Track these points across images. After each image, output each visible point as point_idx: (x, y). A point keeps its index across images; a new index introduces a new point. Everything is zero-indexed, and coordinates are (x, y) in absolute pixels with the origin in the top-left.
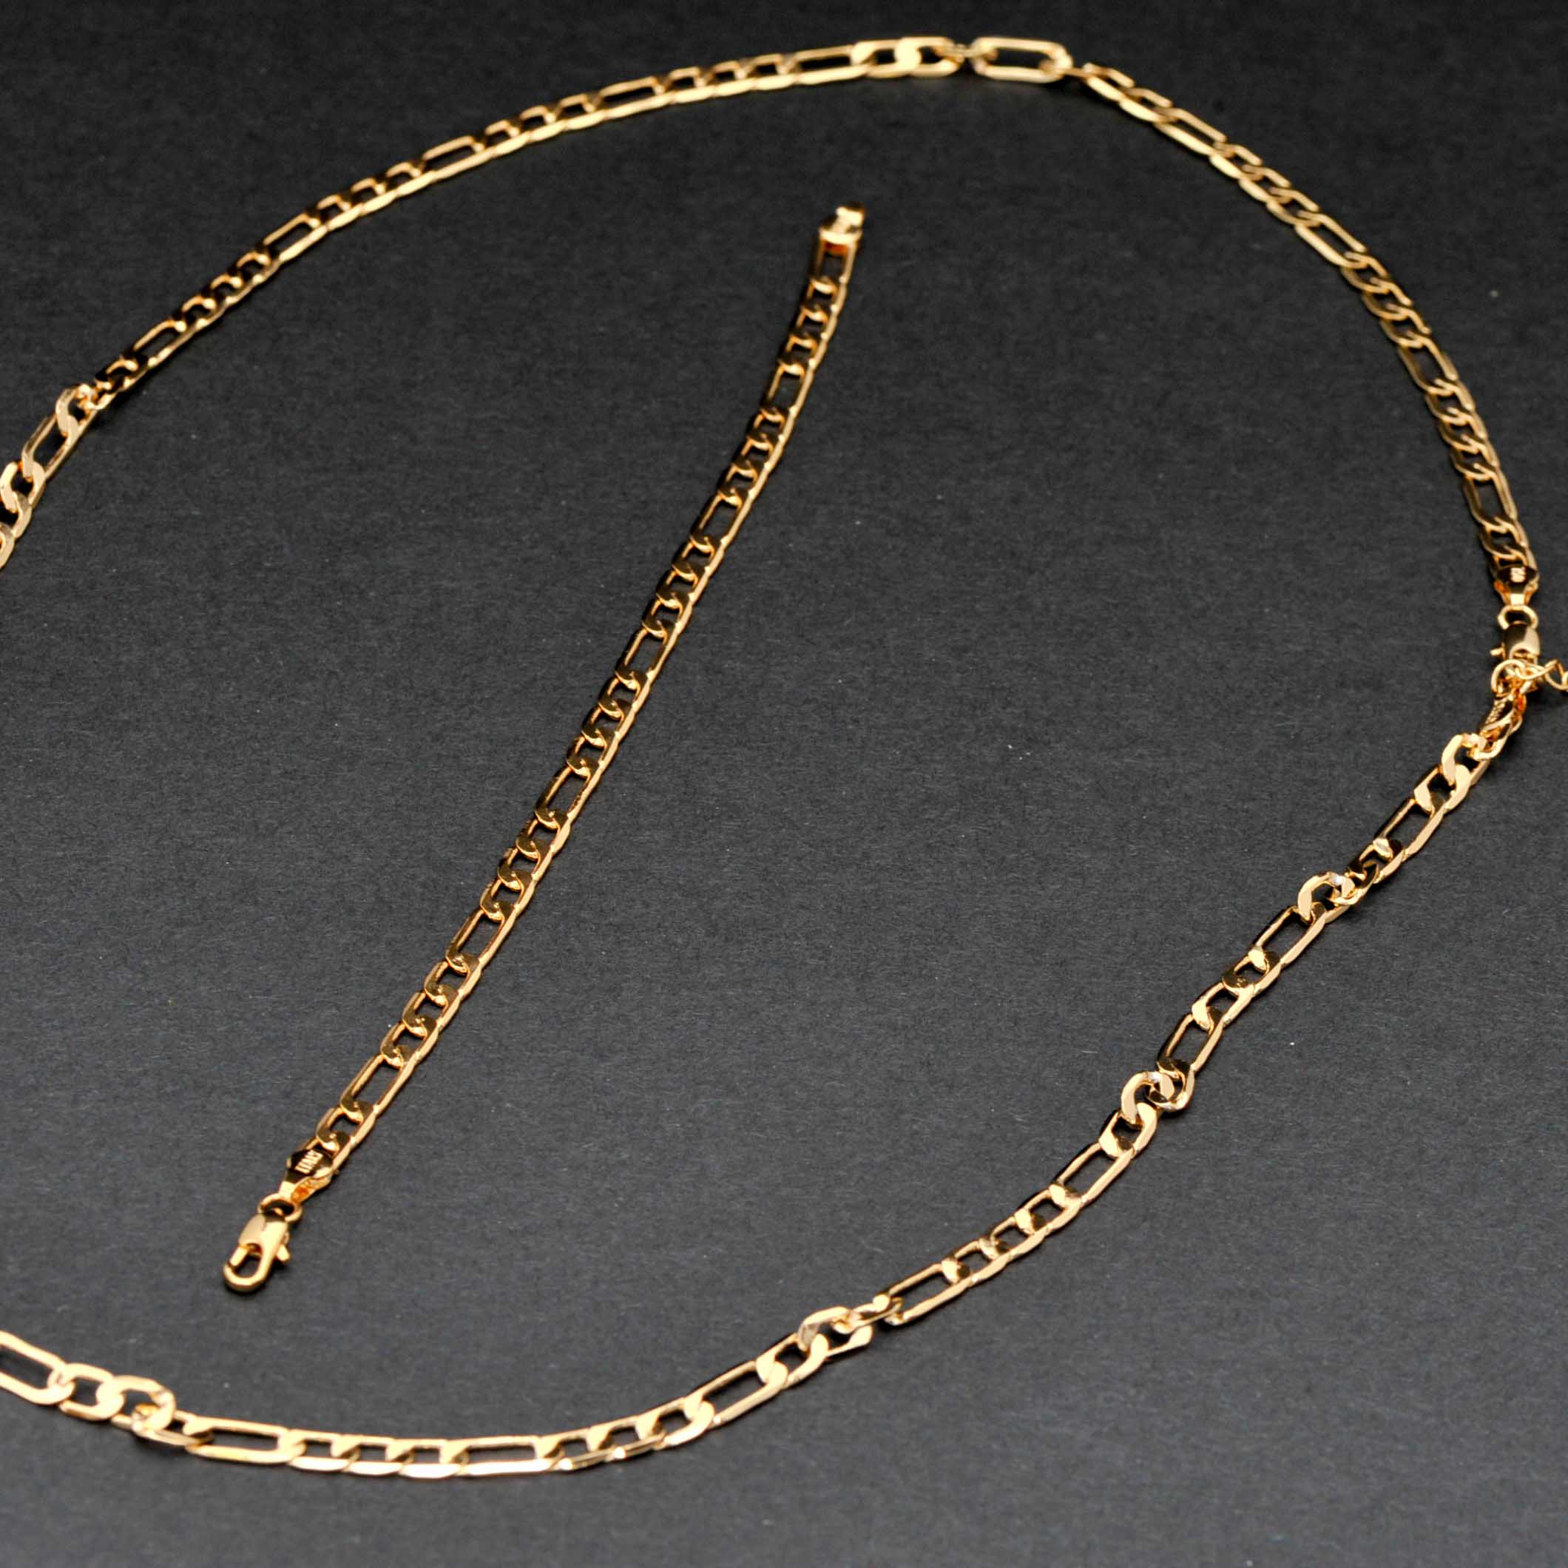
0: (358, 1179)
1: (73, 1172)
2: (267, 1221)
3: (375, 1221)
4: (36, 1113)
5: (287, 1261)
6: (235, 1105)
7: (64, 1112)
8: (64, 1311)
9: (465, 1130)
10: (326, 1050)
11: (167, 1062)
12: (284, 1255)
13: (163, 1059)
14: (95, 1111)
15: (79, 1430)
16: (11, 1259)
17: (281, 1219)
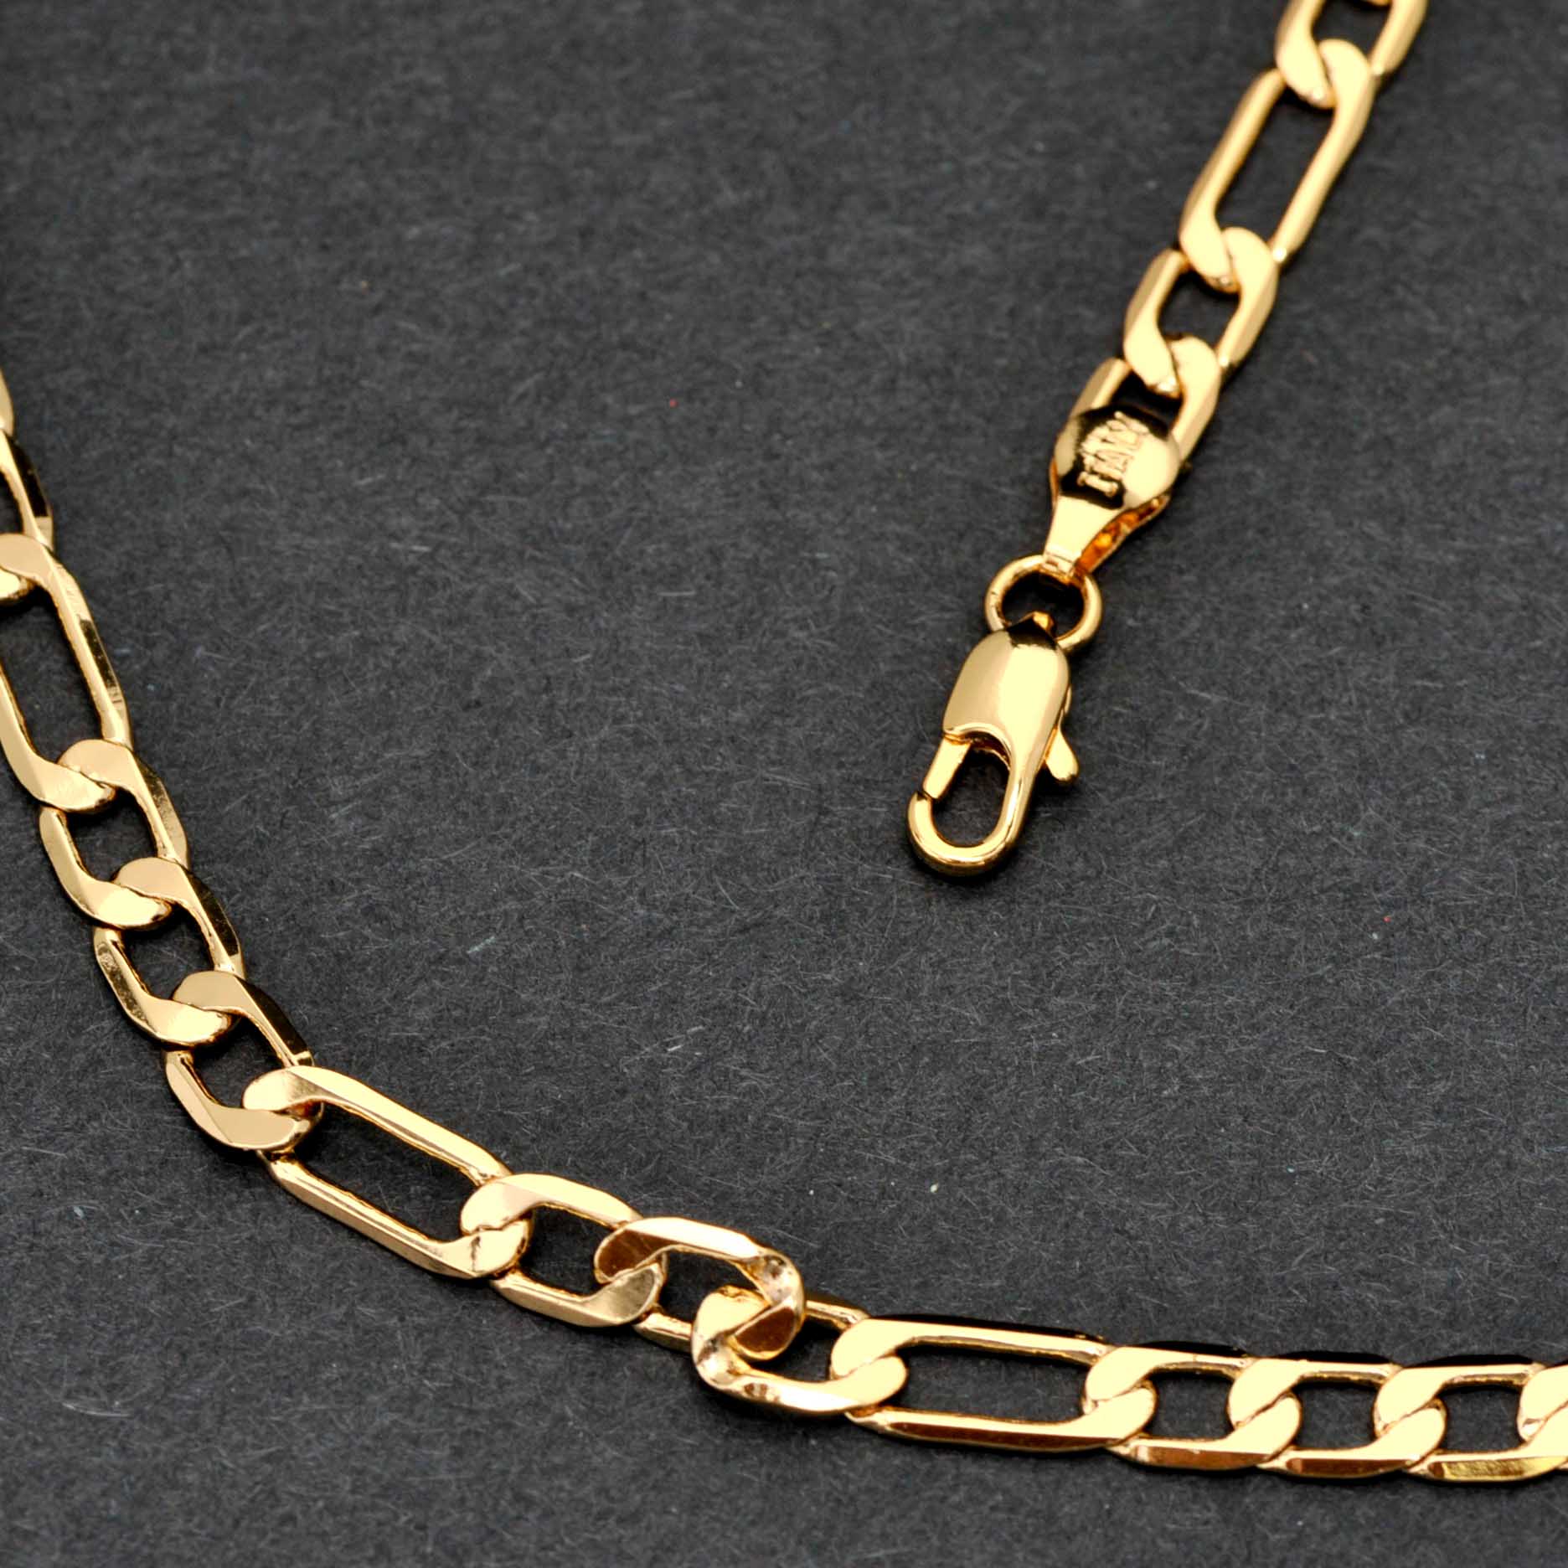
0: (1244, 480)
1: (485, 490)
2: (1014, 644)
3: (1295, 621)
4: (377, 297)
5: (1073, 778)
6: (902, 247)
7: (452, 289)
8: (486, 953)
9: (1518, 306)
10: (1133, 55)
11: (712, 110)
12: (1063, 764)
13: (701, 99)
14: (532, 282)
15: (549, 1358)
16: (337, 788)
17: (1047, 639)
